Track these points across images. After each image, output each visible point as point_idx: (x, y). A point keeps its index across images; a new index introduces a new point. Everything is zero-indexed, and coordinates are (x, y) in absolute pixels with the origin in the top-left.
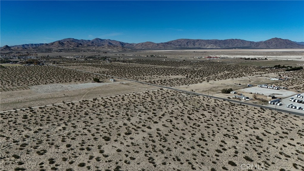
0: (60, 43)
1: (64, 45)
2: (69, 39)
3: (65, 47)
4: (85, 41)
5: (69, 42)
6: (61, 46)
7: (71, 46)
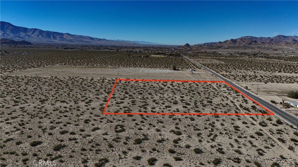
0: (232, 41)
1: (236, 43)
2: (247, 37)
3: (236, 45)
4: (265, 38)
5: (243, 40)
6: (233, 43)
7: (242, 44)
